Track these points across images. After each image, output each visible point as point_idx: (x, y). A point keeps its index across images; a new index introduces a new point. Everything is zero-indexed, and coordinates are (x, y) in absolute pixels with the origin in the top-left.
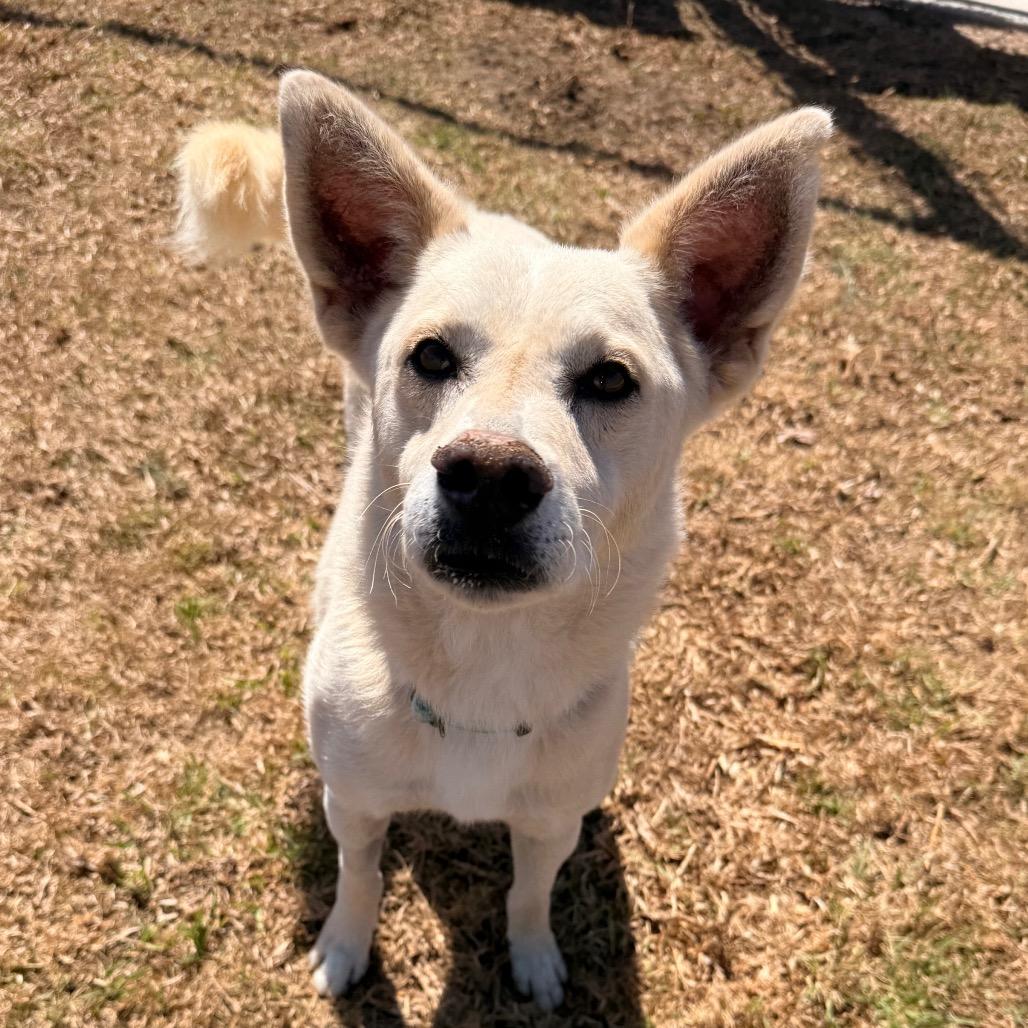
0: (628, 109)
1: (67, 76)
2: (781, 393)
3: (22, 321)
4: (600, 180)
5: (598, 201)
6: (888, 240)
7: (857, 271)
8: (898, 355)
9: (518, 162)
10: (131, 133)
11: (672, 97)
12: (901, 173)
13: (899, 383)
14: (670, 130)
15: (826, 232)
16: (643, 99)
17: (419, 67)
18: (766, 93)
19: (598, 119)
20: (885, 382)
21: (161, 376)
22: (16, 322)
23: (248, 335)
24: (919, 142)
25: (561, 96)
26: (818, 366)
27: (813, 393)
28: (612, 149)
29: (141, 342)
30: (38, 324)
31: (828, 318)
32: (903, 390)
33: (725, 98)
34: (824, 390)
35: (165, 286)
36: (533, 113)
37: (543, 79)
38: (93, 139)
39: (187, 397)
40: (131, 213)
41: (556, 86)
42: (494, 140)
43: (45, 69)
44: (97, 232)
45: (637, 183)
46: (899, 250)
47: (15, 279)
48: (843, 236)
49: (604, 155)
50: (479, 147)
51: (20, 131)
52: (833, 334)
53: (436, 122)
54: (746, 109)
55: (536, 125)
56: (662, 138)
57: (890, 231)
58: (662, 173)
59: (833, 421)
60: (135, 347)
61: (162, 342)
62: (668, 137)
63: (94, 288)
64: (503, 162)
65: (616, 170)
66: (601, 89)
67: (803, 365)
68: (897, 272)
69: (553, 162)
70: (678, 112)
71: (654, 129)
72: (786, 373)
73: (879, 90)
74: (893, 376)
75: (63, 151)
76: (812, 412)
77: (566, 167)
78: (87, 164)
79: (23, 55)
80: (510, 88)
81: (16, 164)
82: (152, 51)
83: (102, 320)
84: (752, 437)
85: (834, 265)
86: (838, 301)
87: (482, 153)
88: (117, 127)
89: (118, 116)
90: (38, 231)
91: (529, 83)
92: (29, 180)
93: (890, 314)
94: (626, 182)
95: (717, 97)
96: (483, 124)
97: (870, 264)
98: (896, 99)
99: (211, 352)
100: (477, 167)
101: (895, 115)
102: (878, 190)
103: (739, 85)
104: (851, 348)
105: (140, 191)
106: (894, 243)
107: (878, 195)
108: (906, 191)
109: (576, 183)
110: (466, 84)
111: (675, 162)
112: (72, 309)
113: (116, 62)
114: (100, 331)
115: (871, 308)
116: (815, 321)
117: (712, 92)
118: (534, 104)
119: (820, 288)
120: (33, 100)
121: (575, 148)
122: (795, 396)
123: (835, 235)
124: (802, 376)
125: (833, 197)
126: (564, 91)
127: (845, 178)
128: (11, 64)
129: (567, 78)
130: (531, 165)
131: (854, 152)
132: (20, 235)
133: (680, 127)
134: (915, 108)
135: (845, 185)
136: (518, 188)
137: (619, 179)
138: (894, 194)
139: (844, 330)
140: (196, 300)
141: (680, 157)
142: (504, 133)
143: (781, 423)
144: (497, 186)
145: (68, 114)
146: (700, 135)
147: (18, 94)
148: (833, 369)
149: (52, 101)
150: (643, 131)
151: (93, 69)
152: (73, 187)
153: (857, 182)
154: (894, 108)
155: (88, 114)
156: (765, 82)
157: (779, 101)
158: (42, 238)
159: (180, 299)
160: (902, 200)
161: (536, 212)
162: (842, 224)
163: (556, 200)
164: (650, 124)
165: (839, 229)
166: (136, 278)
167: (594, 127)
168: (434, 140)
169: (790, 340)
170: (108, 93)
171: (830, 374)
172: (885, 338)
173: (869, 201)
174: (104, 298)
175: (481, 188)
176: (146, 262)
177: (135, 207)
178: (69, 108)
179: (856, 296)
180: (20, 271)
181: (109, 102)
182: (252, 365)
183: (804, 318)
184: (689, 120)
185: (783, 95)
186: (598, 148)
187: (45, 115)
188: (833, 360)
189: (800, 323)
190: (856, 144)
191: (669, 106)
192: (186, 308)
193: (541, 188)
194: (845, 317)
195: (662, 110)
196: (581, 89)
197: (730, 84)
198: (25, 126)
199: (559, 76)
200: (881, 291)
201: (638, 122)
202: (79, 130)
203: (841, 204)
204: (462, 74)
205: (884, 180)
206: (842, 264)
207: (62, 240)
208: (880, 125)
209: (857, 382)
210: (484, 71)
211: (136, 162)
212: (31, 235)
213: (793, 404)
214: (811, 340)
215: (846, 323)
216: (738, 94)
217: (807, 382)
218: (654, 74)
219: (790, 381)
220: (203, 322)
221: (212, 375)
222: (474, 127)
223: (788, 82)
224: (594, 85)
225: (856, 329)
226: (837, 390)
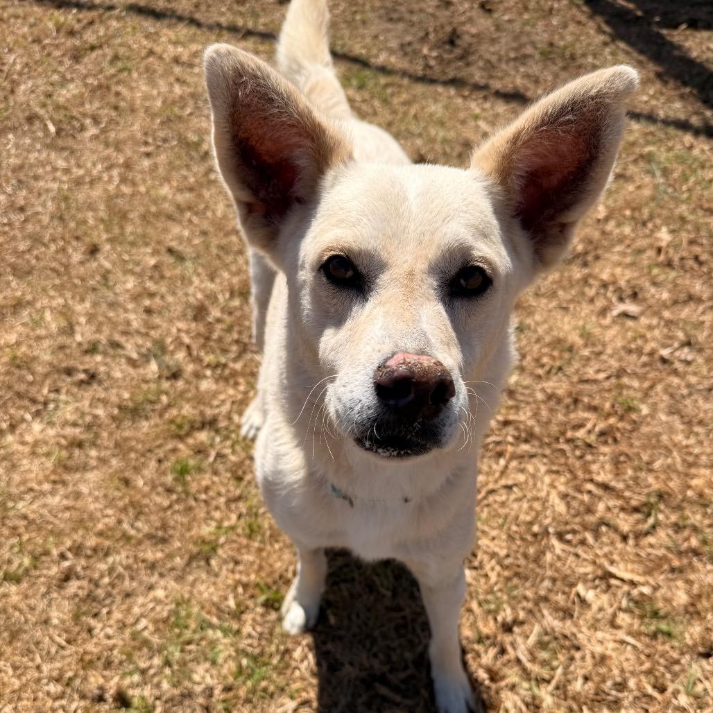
0: (492, 49)
1: (101, 47)
2: (613, 275)
3: (67, 236)
4: (475, 107)
5: (472, 124)
6: (687, 145)
7: (666, 172)
8: (700, 240)
9: (415, 96)
10: (144, 88)
11: (524, 39)
12: (695, 92)
13: (701, 263)
14: (524, 64)
15: (641, 141)
16: (503, 41)
17: (343, 26)
18: (592, 32)
19: (472, 58)
20: (691, 263)
21: (162, 277)
22: (63, 238)
23: (224, 242)
24: (707, 65)
25: (444, 43)
26: (640, 251)
27: (636, 274)
28: (482, 82)
29: (149, 250)
30: (77, 238)
31: (646, 212)
32: (705, 269)
33: (562, 38)
34: (645, 271)
35: (166, 205)
36: (425, 57)
37: (431, 30)
38: (118, 94)
39: (180, 293)
40: (144, 149)
41: (441, 35)
42: (396, 79)
43: (86, 42)
44: (119, 166)
45: (501, 108)
46: (696, 152)
47: (63, 205)
48: (654, 143)
49: (477, 87)
50: (387, 86)
51: (68, 91)
52: (650, 225)
53: (356, 67)
54: (578, 46)
55: (427, 66)
56: (518, 71)
57: (688, 138)
58: (519, 99)
59: (653, 296)
60: (145, 254)
61: (163, 250)
62: (522, 69)
63: (116, 210)
64: (404, 96)
65: (485, 98)
66: (473, 36)
67: (629, 251)
68: (694, 171)
69: (440, 94)
70: (529, 50)
71: (512, 64)
72: (616, 258)
73: (676, 27)
74: (696, 258)
75: (97, 104)
76: (637, 290)
77: (450, 98)
78: (114, 114)
79: (72, 33)
80: (408, 38)
81: (65, 116)
82: (158, 24)
83: (122, 234)
84: (592, 311)
85: (648, 167)
86: (653, 198)
87: (389, 91)
88: (134, 85)
89: (135, 75)
90: (79, 166)
91: (421, 34)
92: (74, 128)
93: (693, 206)
94: (492, 107)
95: (556, 37)
96: (390, 67)
97: (675, 165)
98: (688, 32)
99: (198, 257)
100: (385, 102)
101: (687, 44)
102: (678, 105)
103: (572, 27)
104: (664, 236)
105: (150, 132)
106: (691, 147)
107: (678, 109)
108: (699, 105)
109: (457, 110)
110: (376, 37)
111: (527, 89)
112: (102, 227)
113: (134, 35)
114: (121, 243)
115: (677, 201)
116: (637, 214)
117: (552, 33)
118: (425, 51)
119: (639, 188)
120: (77, 67)
121: (455, 82)
122: (625, 277)
123: (648, 143)
124: (628, 260)
125: (645, 112)
126: (446, 39)
127: (653, 97)
128: (63, 40)
129: (448, 29)
130: (425, 97)
131: (659, 76)
132: (67, 171)
133: (530, 62)
134: (702, 38)
135: (654, 102)
136: (415, 117)
137: (487, 105)
138: (690, 108)
139: (658, 221)
140: (188, 214)
141: (531, 86)
142: (404, 74)
143: (614, 299)
144: (400, 116)
145: (100, 76)
146: (545, 67)
147: (68, 62)
148: (651, 253)
149: (90, 66)
150: (504, 66)
151: (119, 41)
152: (103, 131)
153: (663, 99)
154: (687, 39)
155: (114, 76)
156: (591, 24)
157: (602, 38)
158: (81, 172)
159: (177, 215)
160: (696, 113)
161: (428, 135)
162: (652, 134)
163: (442, 124)
164: (509, 60)
165: (650, 138)
166: (146, 200)
167: (468, 65)
168: (355, 82)
169: (617, 231)
170: (128, 58)
171: (649, 258)
172: (689, 227)
173: (671, 114)
174: (124, 216)
175: (389, 117)
176: (153, 187)
177: (146, 143)
178: (101, 71)
179: (665, 192)
180: (66, 199)
181: (129, 65)
182: (226, 266)
183: (628, 213)
184: (537, 56)
185: (604, 33)
186: (472, 81)
187: (85, 77)
188: (651, 246)
189: (624, 216)
190: (659, 69)
191: (522, 46)
192: (180, 222)
193: (431, 115)
194: (659, 210)
195: (516, 50)
196: (458, 37)
197: (565, 26)
198: (72, 86)
199: (442, 27)
200: (684, 188)
201: (500, 60)
202: (108, 88)
203: (651, 118)
204: (373, 29)
205: (682, 97)
206: (654, 167)
207: (95, 172)
208: (676, 53)
209: (669, 264)
210: (389, 26)
211: (147, 110)
212: (75, 170)
213: (622, 283)
214: (633, 230)
215: (659, 216)
216: (572, 34)
217: (633, 264)
218: (510, 21)
219: (619, 264)
220: (192, 232)
221: (199, 275)
222: (383, 70)
223: (608, 23)
224: (468, 33)
225: (667, 221)
226: (655, 271)
